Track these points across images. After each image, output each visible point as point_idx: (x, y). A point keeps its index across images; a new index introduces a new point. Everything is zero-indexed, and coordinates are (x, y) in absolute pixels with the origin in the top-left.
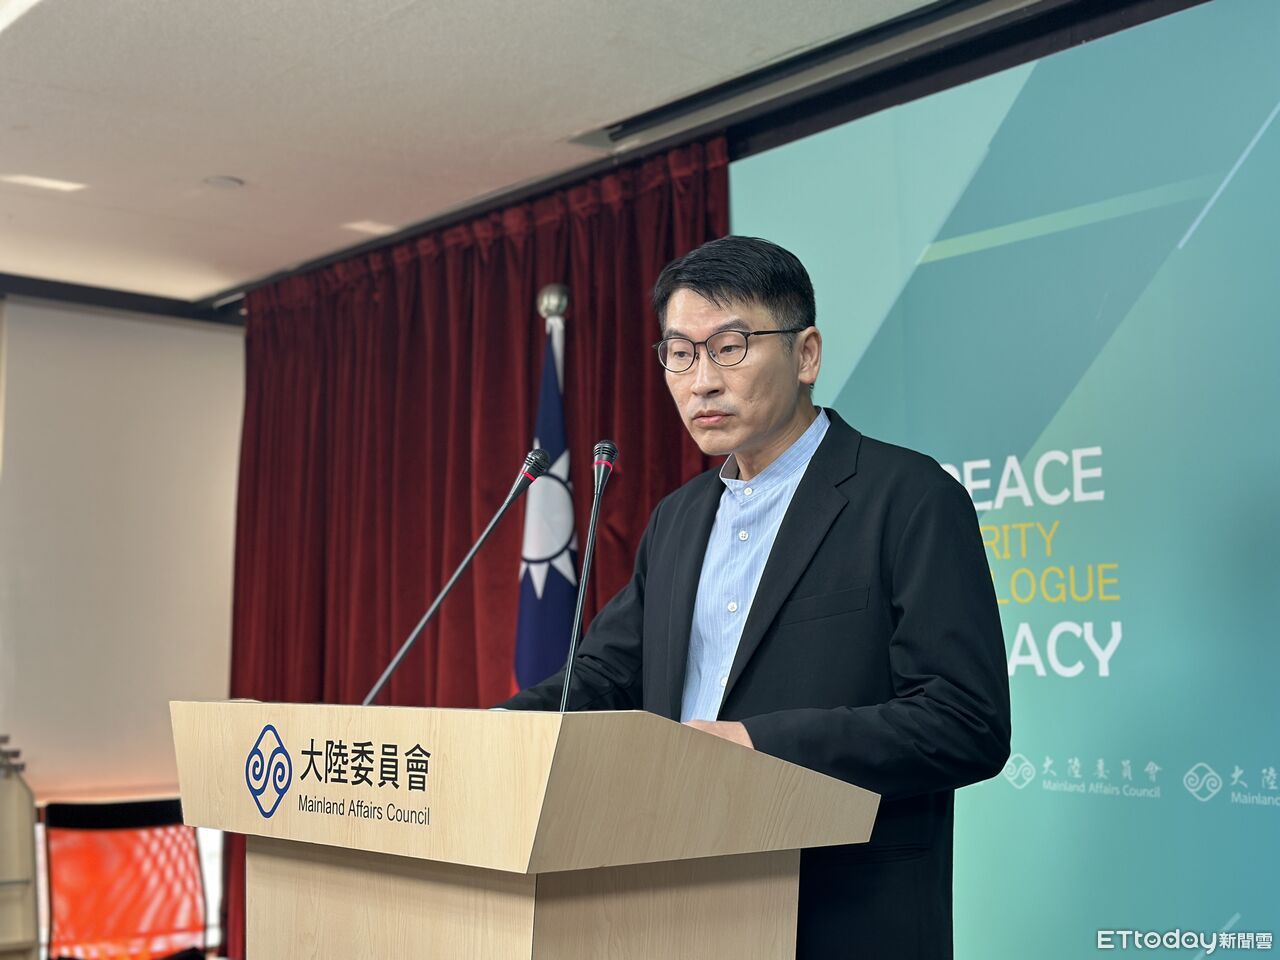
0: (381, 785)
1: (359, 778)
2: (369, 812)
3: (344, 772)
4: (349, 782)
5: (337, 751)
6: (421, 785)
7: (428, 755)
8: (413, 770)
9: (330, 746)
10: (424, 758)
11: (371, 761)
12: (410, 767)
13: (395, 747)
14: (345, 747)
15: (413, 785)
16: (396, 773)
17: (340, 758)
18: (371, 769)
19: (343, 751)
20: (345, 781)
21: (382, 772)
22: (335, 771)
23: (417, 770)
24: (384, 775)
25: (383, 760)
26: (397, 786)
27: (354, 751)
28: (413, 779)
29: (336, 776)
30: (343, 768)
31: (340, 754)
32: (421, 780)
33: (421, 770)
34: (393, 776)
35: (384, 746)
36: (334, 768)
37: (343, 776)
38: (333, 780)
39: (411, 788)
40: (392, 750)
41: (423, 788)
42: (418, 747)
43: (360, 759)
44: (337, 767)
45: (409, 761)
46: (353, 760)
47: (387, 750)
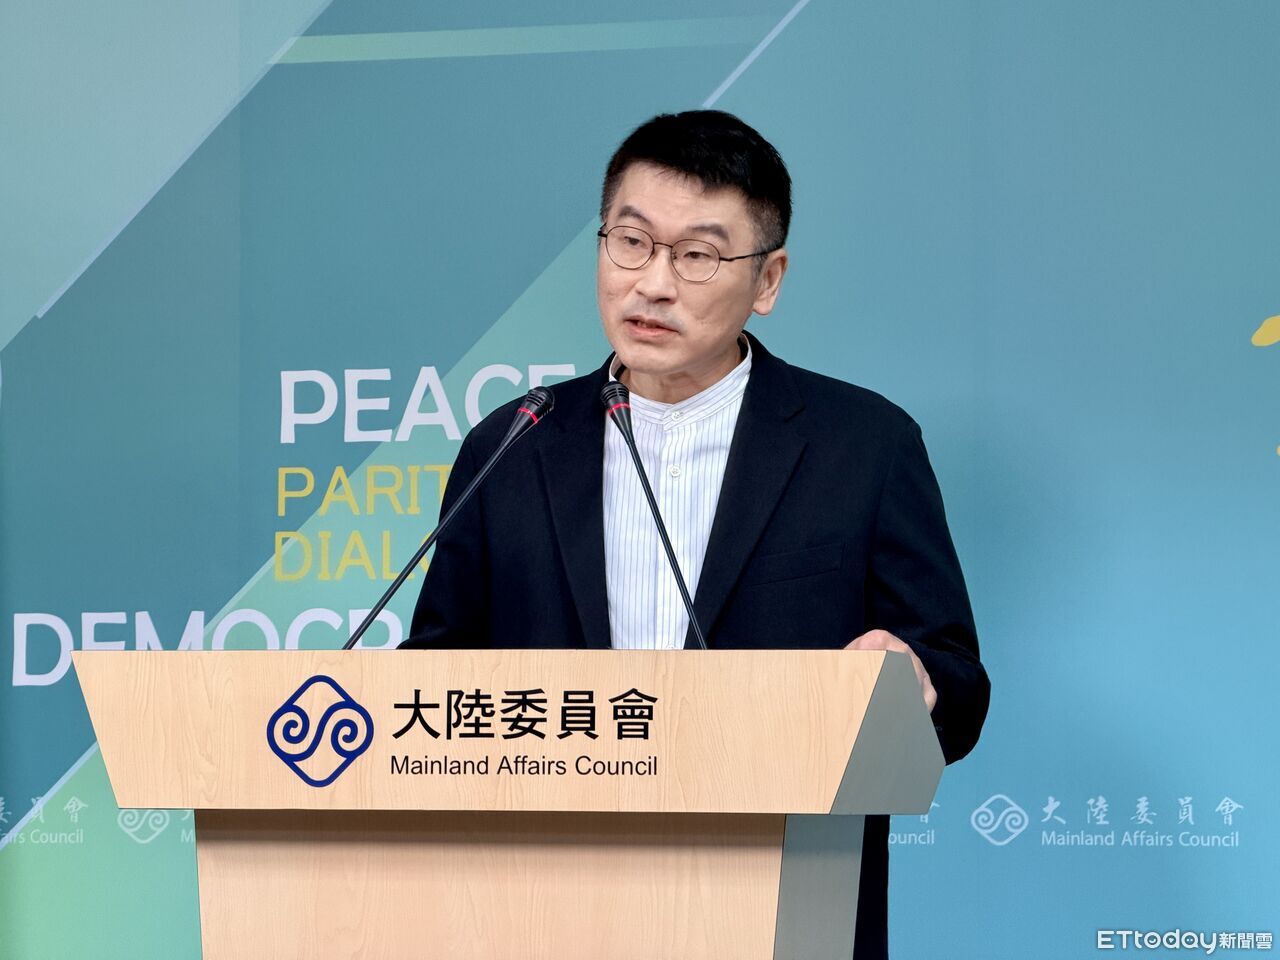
0: (561, 737)
1: (516, 731)
2: (538, 768)
3: (488, 725)
4: (499, 737)
5: (473, 701)
6: (642, 733)
7: (654, 700)
8: (625, 716)
9: (454, 698)
10: (646, 703)
11: (543, 711)
12: (620, 712)
13: (590, 694)
14: (489, 697)
15: (624, 733)
16: (592, 722)
17: (477, 712)
18: (544, 720)
19: (482, 701)
20: (492, 735)
21: (564, 722)
22: (466, 725)
23: (633, 716)
24: (568, 725)
25: (564, 709)
26: (594, 737)
27: (504, 701)
28: (624, 727)
29: (472, 730)
30: (483, 720)
31: (478, 705)
32: (642, 727)
33: (641, 716)
34: (588, 725)
35: (567, 694)
36: (463, 721)
37: (483, 730)
38: (462, 735)
39: (620, 736)
40: (586, 697)
41: (646, 736)
42: (634, 691)
43: (521, 708)
44: (472, 720)
45: (616, 708)
46: (504, 711)
47: (571, 697)
